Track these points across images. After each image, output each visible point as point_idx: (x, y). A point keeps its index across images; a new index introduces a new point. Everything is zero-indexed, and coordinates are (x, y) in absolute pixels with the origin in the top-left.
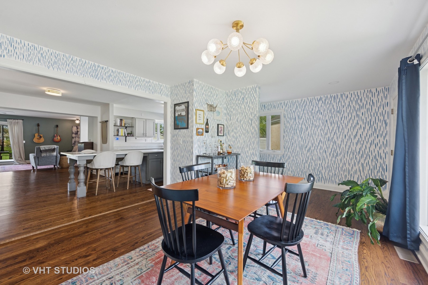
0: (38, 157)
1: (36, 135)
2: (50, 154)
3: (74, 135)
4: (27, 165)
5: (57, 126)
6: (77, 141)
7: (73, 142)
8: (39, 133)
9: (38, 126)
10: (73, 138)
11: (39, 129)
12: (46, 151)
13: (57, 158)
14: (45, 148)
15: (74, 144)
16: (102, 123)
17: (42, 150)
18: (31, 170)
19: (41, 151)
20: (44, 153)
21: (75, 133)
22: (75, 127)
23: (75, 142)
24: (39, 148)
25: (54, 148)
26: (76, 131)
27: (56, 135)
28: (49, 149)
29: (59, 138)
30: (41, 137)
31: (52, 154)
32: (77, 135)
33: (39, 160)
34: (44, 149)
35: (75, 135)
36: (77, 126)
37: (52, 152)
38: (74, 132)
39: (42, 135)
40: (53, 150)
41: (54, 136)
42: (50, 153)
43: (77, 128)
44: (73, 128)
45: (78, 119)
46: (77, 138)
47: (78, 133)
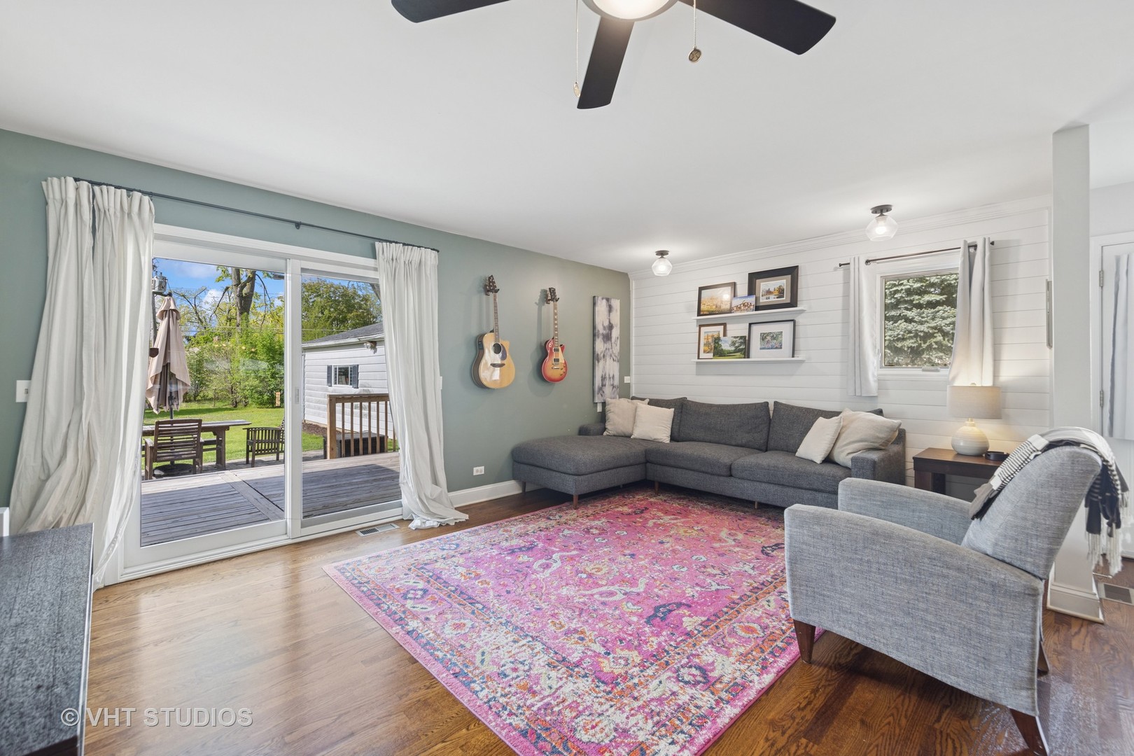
1: (489, 341)
3: (599, 346)
5: (553, 296)
6: (610, 378)
7: (598, 381)
8: (497, 332)
10: (597, 358)
11: (496, 307)
15: (601, 388)
21: (602, 334)
22: (604, 301)
23: (603, 379)
29: (561, 358)
30: (503, 356)
32: (609, 345)
35: (604, 342)
38: (602, 327)
43: (608, 309)
44: (597, 309)
45: (662, 254)
46: (608, 358)
47: (611, 334)
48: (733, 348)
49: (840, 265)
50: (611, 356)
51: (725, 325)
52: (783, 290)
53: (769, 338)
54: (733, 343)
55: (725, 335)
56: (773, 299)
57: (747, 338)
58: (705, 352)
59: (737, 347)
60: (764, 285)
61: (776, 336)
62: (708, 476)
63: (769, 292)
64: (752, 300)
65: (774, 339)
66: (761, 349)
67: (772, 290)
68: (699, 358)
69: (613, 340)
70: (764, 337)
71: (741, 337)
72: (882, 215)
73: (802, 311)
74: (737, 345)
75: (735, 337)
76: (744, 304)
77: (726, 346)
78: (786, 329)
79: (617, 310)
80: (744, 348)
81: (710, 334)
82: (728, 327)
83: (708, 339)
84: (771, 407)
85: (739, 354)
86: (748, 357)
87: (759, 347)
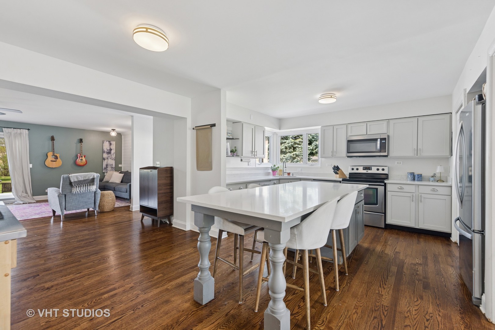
0: (65, 195)
1: (50, 154)
2: (86, 188)
3: (105, 155)
4: (38, 204)
5: (81, 141)
6: (110, 165)
7: (104, 166)
8: (54, 152)
9: (52, 140)
10: (104, 159)
11: (53, 145)
12: (80, 183)
13: (96, 195)
14: (77, 178)
15: (106, 168)
16: (197, 130)
17: (72, 181)
18: (50, 217)
19: (71, 183)
20: (76, 187)
21: (107, 152)
22: (108, 142)
23: (107, 165)
24: (69, 178)
25: (92, 177)
26: (109, 148)
27: (80, 155)
28: (84, 180)
29: (84, 159)
30: (56, 158)
31: (89, 188)
32: (110, 155)
33: (66, 199)
34: (76, 180)
35: (107, 154)
36: (109, 142)
37: (90, 185)
38: (106, 150)
39: (58, 155)
40: (92, 181)
41: (77, 157)
42: (85, 186)
43: (109, 144)
44: (104, 144)
45: (114, 130)
46: (109, 159)
47: (111, 152)
50: (111, 158)
69: (112, 154)
79: (114, 145)
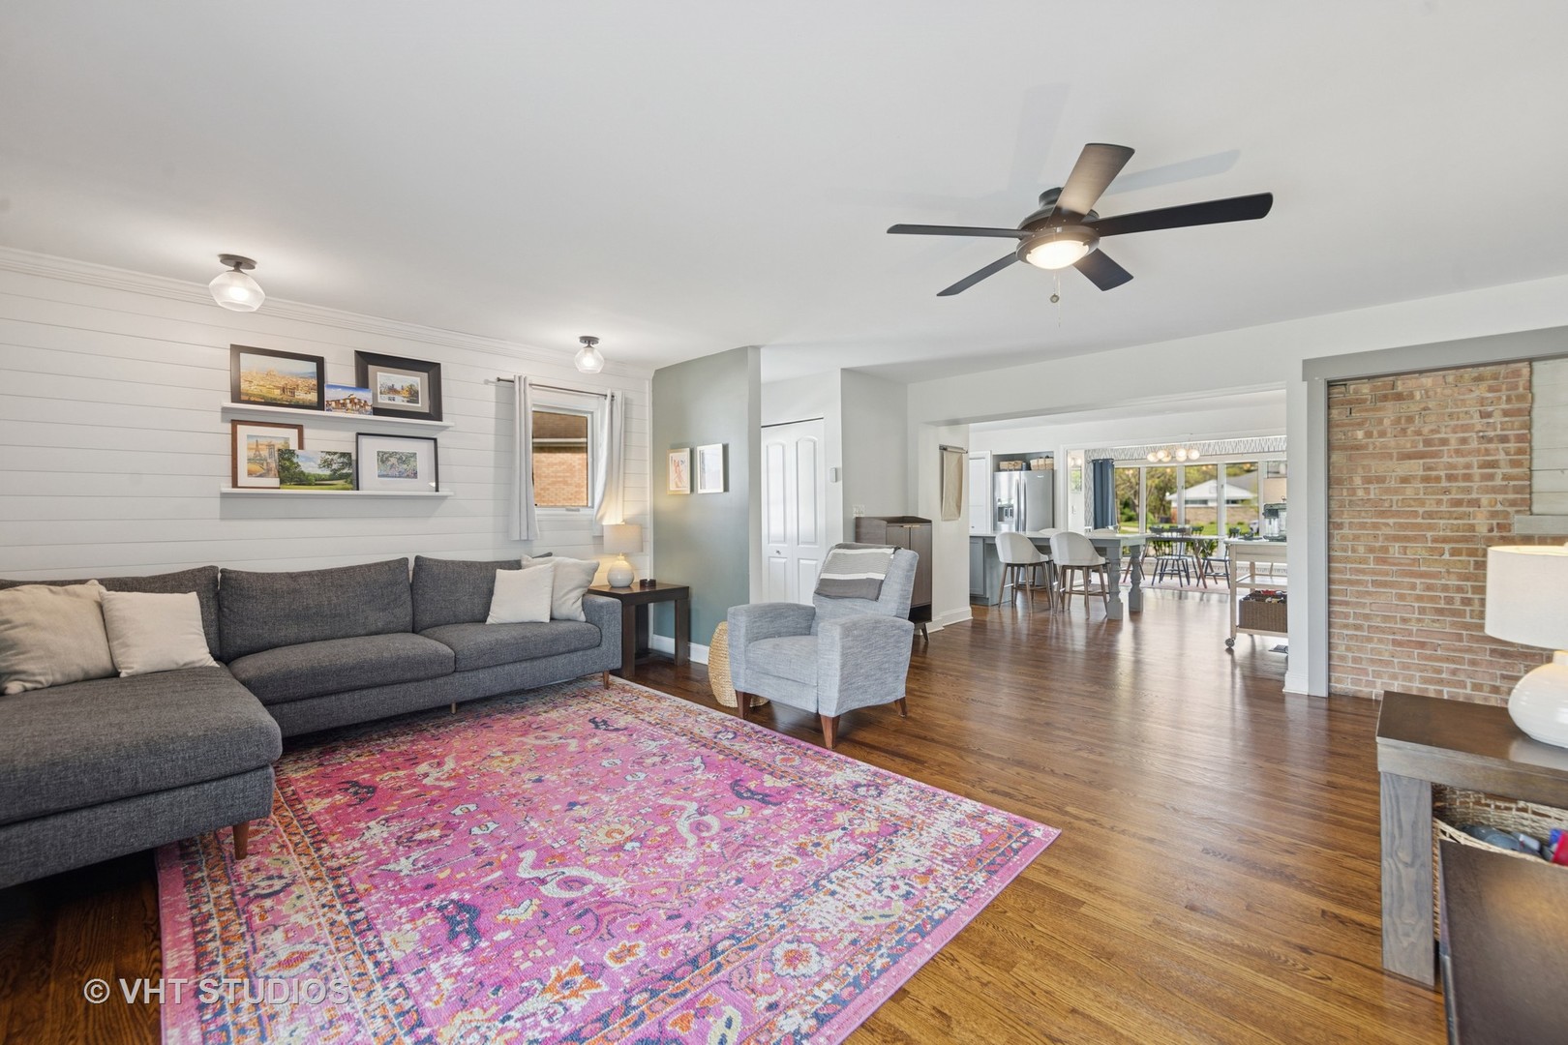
45: (239, 263)
48: (327, 472)
49: (499, 380)
51: (300, 428)
52: (417, 393)
53: (393, 460)
54: (327, 464)
55: (301, 446)
56: (400, 402)
57: (354, 457)
58: (250, 474)
59: (335, 471)
60: (382, 377)
61: (406, 459)
62: (412, 687)
63: (392, 390)
64: (364, 395)
65: (404, 462)
66: (379, 476)
67: (398, 387)
68: (235, 484)
70: (383, 458)
71: (343, 455)
72: (589, 346)
73: (445, 428)
74: (335, 466)
75: (328, 453)
76: (352, 401)
77: (310, 466)
78: (423, 450)
80: (345, 472)
81: (265, 441)
82: (307, 432)
83: (257, 450)
84: (411, 564)
85: (341, 482)
86: (358, 489)
87: (377, 472)
